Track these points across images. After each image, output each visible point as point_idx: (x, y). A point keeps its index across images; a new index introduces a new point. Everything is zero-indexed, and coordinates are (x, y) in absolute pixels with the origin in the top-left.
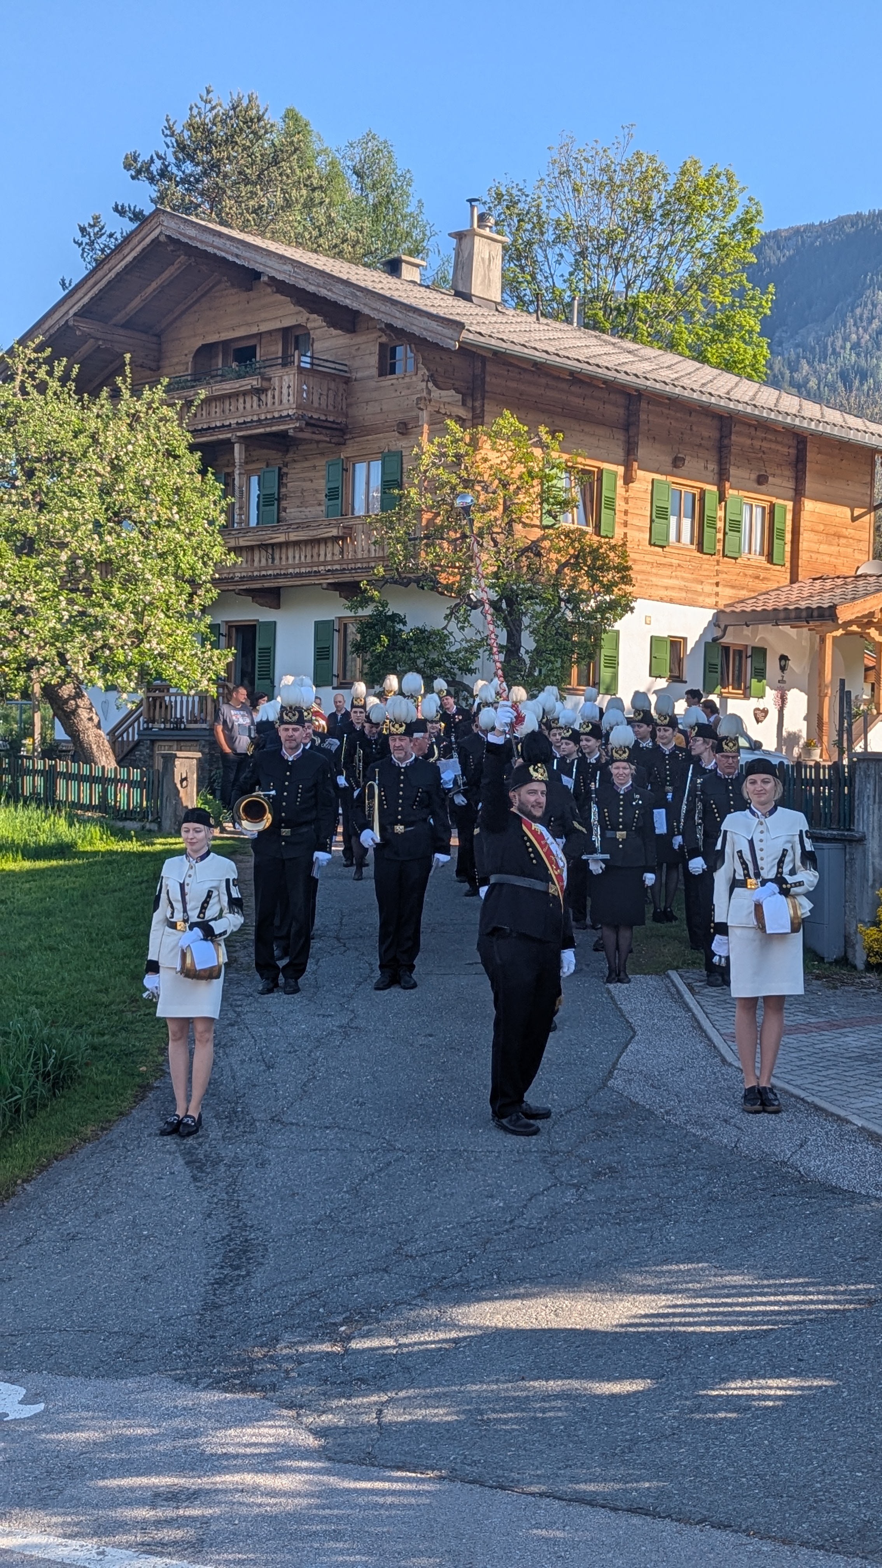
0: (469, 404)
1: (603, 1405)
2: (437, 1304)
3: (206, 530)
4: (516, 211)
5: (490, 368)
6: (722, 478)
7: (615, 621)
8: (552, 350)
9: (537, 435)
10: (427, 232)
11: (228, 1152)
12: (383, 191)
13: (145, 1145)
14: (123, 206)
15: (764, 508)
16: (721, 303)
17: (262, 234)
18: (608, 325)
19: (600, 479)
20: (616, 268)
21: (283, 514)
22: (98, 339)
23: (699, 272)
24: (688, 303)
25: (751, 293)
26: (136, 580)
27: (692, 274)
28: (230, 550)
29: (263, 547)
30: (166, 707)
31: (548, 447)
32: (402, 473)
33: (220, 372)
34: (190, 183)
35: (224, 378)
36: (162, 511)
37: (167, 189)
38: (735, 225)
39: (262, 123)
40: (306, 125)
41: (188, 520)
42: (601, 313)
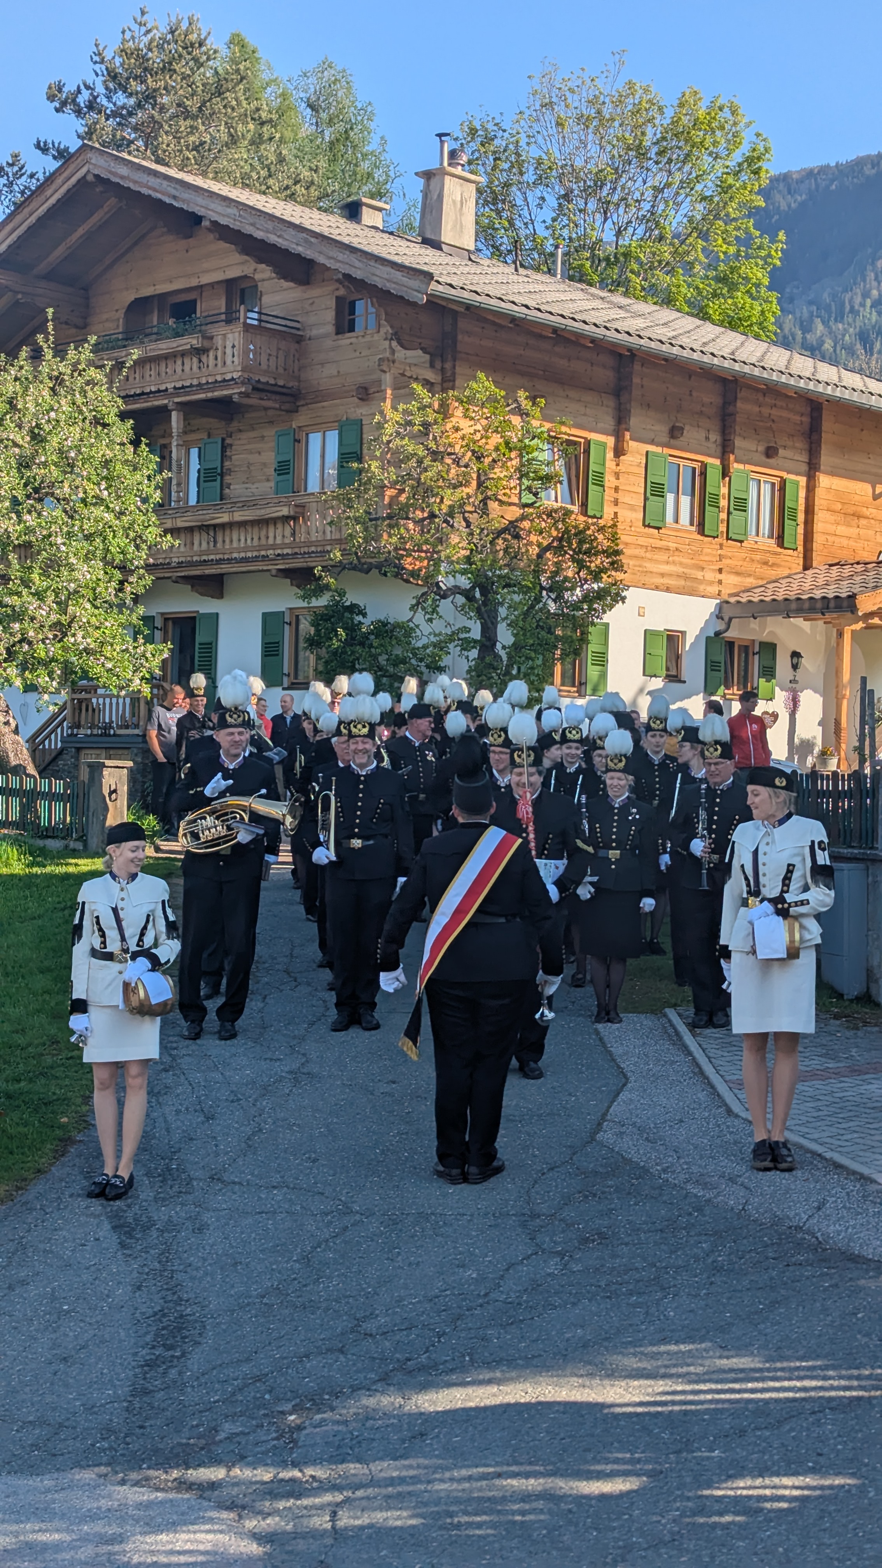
0: (438, 365)
1: (591, 1506)
2: (400, 1389)
3: (139, 508)
4: (492, 148)
5: (462, 324)
6: (725, 450)
7: (604, 612)
8: (532, 304)
9: (516, 401)
10: (392, 174)
11: (161, 1214)
12: (340, 127)
13: (66, 1207)
14: (45, 143)
15: (773, 484)
16: (725, 253)
17: (204, 174)
18: (596, 278)
19: (587, 452)
20: (605, 213)
21: (227, 491)
22: (18, 292)
23: (699, 217)
24: (688, 253)
25: (758, 241)
26: (59, 566)
27: (691, 221)
28: (166, 532)
29: (204, 528)
30: (94, 710)
31: (527, 415)
32: (362, 444)
33: (155, 330)
34: (121, 116)
35: (159, 336)
36: (89, 486)
37: (95, 123)
38: (740, 165)
39: (204, 49)
40: (254, 52)
41: (119, 497)
42: (588, 264)
